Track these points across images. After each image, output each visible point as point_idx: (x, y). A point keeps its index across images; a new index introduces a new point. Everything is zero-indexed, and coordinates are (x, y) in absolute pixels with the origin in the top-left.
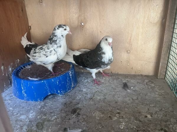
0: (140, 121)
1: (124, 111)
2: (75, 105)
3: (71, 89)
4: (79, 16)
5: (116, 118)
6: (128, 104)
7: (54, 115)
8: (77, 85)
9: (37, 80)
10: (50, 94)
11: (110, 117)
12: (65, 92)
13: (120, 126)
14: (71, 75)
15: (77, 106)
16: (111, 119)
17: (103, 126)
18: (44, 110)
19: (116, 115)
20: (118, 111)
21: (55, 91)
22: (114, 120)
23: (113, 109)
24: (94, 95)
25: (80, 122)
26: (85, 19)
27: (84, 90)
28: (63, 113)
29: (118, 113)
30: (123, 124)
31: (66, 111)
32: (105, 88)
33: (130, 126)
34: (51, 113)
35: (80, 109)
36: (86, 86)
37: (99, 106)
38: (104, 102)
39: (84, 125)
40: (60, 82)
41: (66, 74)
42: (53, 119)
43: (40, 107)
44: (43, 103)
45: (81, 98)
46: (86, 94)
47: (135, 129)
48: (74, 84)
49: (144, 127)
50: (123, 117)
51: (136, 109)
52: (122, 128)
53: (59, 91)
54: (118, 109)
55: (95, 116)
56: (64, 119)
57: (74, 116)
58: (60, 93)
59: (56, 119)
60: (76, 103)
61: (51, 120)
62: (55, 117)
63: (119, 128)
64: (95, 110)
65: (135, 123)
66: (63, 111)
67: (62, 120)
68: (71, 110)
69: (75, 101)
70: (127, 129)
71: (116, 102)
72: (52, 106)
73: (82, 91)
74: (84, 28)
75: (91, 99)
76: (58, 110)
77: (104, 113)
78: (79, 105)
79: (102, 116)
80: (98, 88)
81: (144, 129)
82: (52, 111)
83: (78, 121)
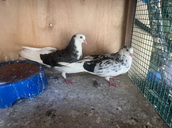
0: (113, 114)
1: (98, 107)
2: (49, 107)
3: (43, 92)
4: (48, 17)
5: (91, 114)
6: (100, 100)
7: (27, 121)
8: (48, 87)
9: (3, 85)
10: (19, 98)
11: (85, 114)
12: (36, 95)
13: (97, 121)
14: (41, 77)
15: (51, 108)
16: (87, 116)
17: (81, 123)
18: (14, 116)
19: (92, 111)
20: (92, 107)
21: (25, 94)
22: (90, 116)
23: (88, 106)
24: (67, 96)
25: (57, 123)
26: (53, 20)
27: (56, 91)
28: (37, 117)
29: (93, 109)
30: (99, 118)
31: (40, 115)
32: (77, 87)
33: (105, 120)
34: (23, 118)
35: (55, 110)
36: (58, 87)
37: (73, 105)
38: (78, 100)
39: (61, 125)
40: (30, 85)
41: (36, 75)
42: (26, 125)
43: (8, 114)
44: (11, 110)
45: (54, 99)
46: (59, 94)
47: (110, 121)
48: (45, 86)
49: (117, 119)
50: (97, 112)
51: (108, 103)
52: (98, 123)
53: (30, 95)
54: (92, 106)
55: (71, 115)
56: (39, 123)
57: (49, 118)
58: (31, 96)
59: (29, 124)
60: (50, 105)
61: (24, 126)
62: (29, 122)
63: (96, 123)
64: (70, 109)
65: (109, 116)
66: (36, 115)
67: (37, 124)
68: (45, 113)
69: (48, 103)
70: (103, 122)
71: (89, 100)
72: (23, 111)
73: (54, 92)
74: (53, 29)
75: (65, 99)
76: (30, 114)
77: (79, 111)
78: (53, 107)
79: (78, 114)
80: (70, 88)
81: (117, 120)
82: (24, 116)
83: (54, 123)
